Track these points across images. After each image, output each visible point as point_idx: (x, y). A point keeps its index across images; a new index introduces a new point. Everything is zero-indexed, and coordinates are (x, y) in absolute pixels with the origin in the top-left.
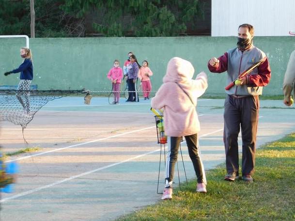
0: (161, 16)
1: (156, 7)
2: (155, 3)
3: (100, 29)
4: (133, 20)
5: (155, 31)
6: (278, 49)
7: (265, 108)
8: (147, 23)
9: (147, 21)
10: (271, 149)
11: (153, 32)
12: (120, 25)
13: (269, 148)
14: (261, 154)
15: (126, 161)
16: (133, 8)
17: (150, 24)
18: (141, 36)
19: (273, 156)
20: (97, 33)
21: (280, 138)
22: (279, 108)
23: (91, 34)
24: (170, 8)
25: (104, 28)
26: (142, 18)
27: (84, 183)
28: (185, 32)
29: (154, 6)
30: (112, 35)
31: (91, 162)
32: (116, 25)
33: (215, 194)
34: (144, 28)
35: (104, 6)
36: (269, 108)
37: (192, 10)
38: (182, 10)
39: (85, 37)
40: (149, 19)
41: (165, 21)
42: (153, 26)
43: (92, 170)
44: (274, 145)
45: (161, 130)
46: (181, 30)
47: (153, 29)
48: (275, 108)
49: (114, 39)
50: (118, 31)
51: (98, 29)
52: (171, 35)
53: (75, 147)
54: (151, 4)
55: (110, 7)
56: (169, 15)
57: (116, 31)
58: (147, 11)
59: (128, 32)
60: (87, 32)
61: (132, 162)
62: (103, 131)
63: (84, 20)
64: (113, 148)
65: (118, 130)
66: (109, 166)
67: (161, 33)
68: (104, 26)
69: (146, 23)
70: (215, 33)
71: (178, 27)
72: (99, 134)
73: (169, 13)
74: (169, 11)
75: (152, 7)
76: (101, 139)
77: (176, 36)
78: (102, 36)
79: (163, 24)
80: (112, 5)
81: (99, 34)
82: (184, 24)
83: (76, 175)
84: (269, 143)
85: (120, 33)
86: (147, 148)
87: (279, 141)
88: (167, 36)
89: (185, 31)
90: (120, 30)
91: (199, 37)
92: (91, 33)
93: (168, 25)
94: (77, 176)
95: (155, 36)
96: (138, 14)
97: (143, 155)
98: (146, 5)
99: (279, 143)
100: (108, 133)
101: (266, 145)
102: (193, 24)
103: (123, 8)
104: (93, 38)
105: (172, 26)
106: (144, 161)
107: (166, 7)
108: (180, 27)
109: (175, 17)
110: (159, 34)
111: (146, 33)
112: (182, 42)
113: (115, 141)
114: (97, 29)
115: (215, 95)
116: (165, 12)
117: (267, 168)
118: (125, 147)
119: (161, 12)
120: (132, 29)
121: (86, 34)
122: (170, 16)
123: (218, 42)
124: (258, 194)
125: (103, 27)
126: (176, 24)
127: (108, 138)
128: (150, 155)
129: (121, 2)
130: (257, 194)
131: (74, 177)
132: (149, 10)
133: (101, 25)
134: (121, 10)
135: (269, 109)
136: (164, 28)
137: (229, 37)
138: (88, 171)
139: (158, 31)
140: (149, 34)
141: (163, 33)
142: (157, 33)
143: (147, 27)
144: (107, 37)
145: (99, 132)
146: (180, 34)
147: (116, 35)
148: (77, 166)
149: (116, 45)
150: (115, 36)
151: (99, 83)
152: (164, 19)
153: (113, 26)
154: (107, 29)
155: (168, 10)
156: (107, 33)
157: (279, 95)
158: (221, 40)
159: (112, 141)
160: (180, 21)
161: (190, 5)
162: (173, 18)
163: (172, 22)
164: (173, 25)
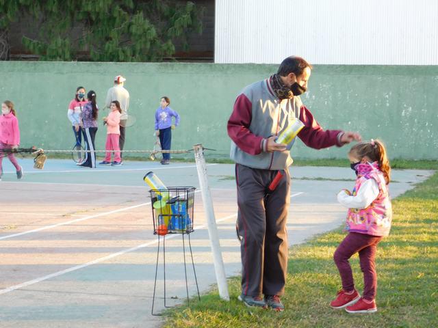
0: (133, 29)
1: (126, 13)
2: (124, 7)
3: (34, 48)
4: (86, 33)
5: (124, 52)
6: (324, 86)
7: (304, 178)
8: (111, 39)
9: (111, 36)
10: (325, 244)
11: (121, 54)
12: (67, 41)
13: (320, 244)
14: (309, 253)
15: (94, 262)
16: (88, 13)
17: (116, 41)
18: (101, 60)
19: (329, 256)
20: (29, 53)
21: (336, 227)
22: (327, 180)
23: (18, 56)
24: (148, 15)
25: (40, 46)
26: (102, 31)
27: (31, 297)
28: (173, 56)
29: (123, 12)
30: (53, 58)
31: (37, 263)
32: (60, 41)
33: (244, 315)
34: (107, 46)
35: (41, 10)
36: (312, 179)
37: (184, 18)
38: (167, 19)
39: (8, 59)
40: (114, 33)
41: (140, 36)
42: (121, 44)
43: (41, 277)
44: (328, 239)
45: (159, 213)
46: (165, 51)
47: (120, 49)
48: (320, 179)
49: (58, 64)
50: (64, 52)
51: (31, 47)
52: (149, 60)
53: (7, 239)
54: (117, 8)
55: (51, 12)
56: (147, 26)
57: (60, 51)
58: (111, 19)
59: (78, 53)
60: (12, 53)
61: (103, 264)
62: (48, 214)
63: (7, 33)
64: (70, 241)
65: (73, 213)
66: (67, 271)
67: (134, 55)
68: (40, 42)
69: (108, 39)
70: (220, 57)
71: (161, 47)
72: (43, 219)
73: (147, 23)
74: (147, 21)
75: (119, 12)
76: (47, 227)
77: (157, 60)
78: (36, 59)
79: (137, 40)
80: (55, 9)
81: (31, 56)
82: (170, 43)
83: (15, 284)
84: (318, 234)
85: (68, 56)
86: (124, 241)
87: (334, 232)
88: (143, 61)
89: (171, 53)
90: (66, 50)
91: (196, 64)
92: (19, 53)
93: (145, 42)
94: (17, 287)
95: (124, 61)
96: (97, 23)
97: (121, 253)
98: (110, 10)
99: (336, 235)
100: (58, 217)
101: (315, 238)
102: (186, 43)
103: (72, 14)
104: (24, 63)
105: (151, 44)
106: (123, 262)
107: (142, 13)
108: (164, 47)
109: (156, 30)
110: (131, 57)
111: (108, 54)
112: (170, 71)
113: (72, 230)
114: (28, 47)
115: (222, 158)
116: (140, 22)
117: (321, 275)
118: (88, 239)
119: (133, 21)
120: (85, 48)
121: (11, 56)
122: (149, 29)
123: (229, 72)
124: (312, 316)
125: (38, 44)
126: (158, 42)
127: (57, 226)
128: (130, 254)
129: (68, 3)
130: (310, 316)
131: (13, 288)
132: (115, 18)
133: (35, 41)
134: (69, 17)
135: (311, 182)
136: (138, 48)
137: (246, 64)
138: (35, 278)
139: (129, 52)
140: (113, 58)
141: (137, 55)
142: (127, 56)
143: (110, 46)
144: (46, 60)
145: (43, 216)
146: (164, 58)
147: (60, 57)
148: (15, 270)
149: (62, 74)
150: (58, 58)
151: (34, 135)
152: (139, 33)
153: (56, 43)
154: (45, 47)
155: (145, 19)
156: (45, 54)
157: (323, 159)
158: (233, 69)
159: (67, 229)
160: (163, 37)
161: (179, 11)
162: (153, 32)
163: (152, 39)
164: (153, 42)
